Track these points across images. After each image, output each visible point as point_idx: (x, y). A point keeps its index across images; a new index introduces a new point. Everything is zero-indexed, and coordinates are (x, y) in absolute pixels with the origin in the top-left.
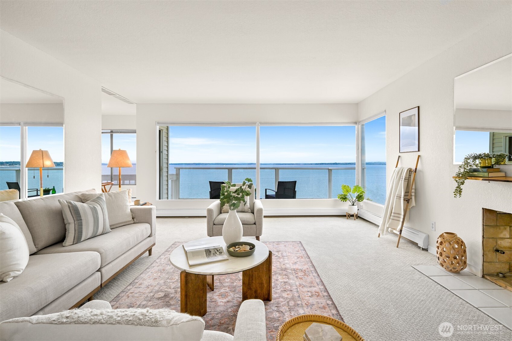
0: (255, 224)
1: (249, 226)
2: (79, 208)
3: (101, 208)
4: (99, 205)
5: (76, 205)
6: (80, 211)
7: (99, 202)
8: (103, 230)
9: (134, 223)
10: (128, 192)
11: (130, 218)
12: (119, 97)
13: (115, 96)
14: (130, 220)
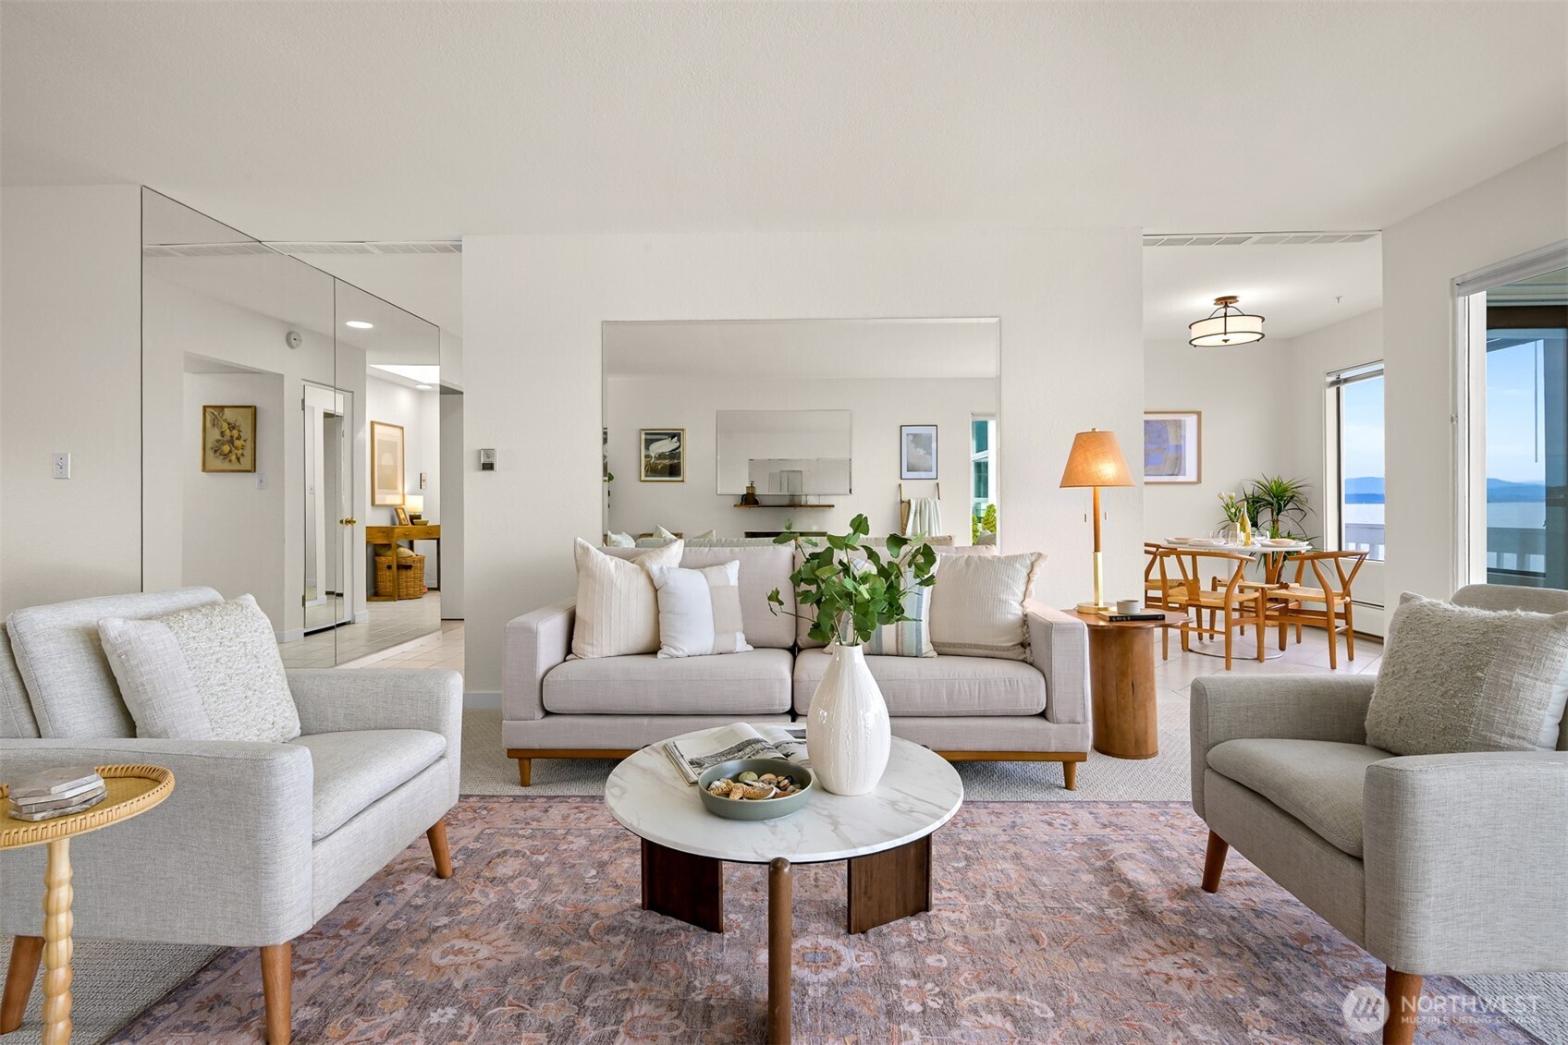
0: (1359, 860)
1: (1327, 854)
8: (897, 645)
9: (1020, 661)
10: (1029, 562)
11: (1003, 639)
12: (1270, 238)
13: (1259, 242)
14: (1005, 645)
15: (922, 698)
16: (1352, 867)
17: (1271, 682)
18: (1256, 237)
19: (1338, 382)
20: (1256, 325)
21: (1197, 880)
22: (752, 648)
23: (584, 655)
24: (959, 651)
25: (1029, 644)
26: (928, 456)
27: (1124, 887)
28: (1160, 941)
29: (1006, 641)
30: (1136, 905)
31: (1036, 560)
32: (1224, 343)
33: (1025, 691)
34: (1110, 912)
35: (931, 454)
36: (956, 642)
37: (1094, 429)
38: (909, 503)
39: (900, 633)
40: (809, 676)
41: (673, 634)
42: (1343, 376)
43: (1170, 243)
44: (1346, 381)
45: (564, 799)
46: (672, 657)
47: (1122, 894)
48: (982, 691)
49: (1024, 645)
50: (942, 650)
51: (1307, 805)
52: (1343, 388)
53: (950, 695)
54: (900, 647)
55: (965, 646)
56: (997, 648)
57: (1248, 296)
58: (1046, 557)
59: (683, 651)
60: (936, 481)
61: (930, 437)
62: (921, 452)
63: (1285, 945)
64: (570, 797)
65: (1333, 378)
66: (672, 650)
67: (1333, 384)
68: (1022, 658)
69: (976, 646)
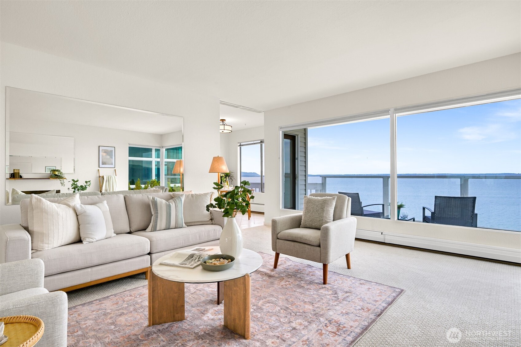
0: (319, 246)
1: (312, 247)
2: (158, 204)
3: (175, 206)
4: (175, 202)
5: (157, 201)
6: (158, 206)
7: (176, 200)
8: (176, 225)
9: (211, 224)
10: (210, 195)
11: (206, 218)
12: (244, 108)
13: (241, 108)
14: (207, 220)
15: (192, 239)
16: (318, 248)
17: (286, 217)
18: (242, 107)
19: (240, 145)
20: (230, 128)
21: (272, 267)
22: (116, 235)
23: (43, 249)
24: (192, 224)
25: (213, 219)
26: (111, 159)
27: (262, 273)
28: (278, 280)
29: (207, 219)
30: (268, 275)
31: (212, 194)
32: (222, 132)
33: (218, 232)
34: (264, 278)
35: (112, 158)
36: (191, 221)
37: (218, 156)
38: (103, 177)
39: (177, 221)
40: (156, 239)
41: (90, 233)
42: (242, 144)
43: (230, 105)
44: (243, 145)
45: (91, 303)
46: (90, 242)
47: (263, 274)
48: (208, 234)
49: (211, 219)
50: (189, 224)
51: (308, 239)
52: (242, 147)
53: (200, 237)
54: (177, 225)
55: (195, 222)
56: (205, 221)
57: (228, 120)
58: (215, 193)
59: (95, 239)
60: (115, 169)
61: (112, 151)
62: (108, 157)
63: (296, 272)
64: (93, 301)
65: (239, 144)
66: (90, 239)
67: (239, 146)
68: (211, 223)
69: (198, 222)
